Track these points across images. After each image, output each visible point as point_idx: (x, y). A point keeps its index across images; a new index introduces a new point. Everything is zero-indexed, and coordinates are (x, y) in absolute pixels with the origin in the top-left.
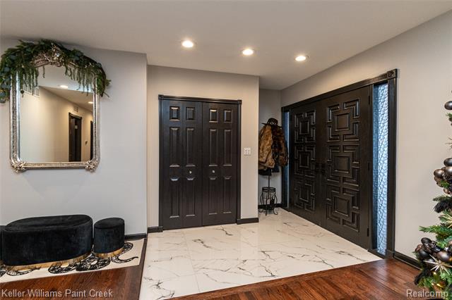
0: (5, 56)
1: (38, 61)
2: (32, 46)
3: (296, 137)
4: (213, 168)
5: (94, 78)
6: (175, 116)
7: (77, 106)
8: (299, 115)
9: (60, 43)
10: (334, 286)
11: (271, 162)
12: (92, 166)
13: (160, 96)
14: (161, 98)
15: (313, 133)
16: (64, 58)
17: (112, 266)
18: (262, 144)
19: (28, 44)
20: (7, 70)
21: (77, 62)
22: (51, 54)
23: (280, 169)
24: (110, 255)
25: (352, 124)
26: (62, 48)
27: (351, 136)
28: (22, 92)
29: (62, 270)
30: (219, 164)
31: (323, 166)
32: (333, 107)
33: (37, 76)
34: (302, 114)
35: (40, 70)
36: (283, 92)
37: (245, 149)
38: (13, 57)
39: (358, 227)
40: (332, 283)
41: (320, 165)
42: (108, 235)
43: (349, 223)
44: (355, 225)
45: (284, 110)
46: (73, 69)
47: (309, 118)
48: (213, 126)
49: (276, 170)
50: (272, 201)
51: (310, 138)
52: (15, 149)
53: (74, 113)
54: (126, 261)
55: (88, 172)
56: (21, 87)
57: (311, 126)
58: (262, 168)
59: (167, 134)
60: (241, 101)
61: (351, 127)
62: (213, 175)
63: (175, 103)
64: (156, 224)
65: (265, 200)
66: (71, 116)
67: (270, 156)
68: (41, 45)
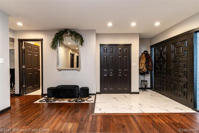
0: (56, 35)
1: (64, 36)
2: (62, 31)
3: (157, 58)
4: (120, 71)
5: (79, 40)
6: (105, 51)
7: (73, 50)
8: (158, 49)
9: (70, 29)
10: (170, 118)
11: (145, 69)
12: (79, 69)
13: (100, 44)
14: (101, 45)
15: (165, 56)
16: (71, 34)
17: (85, 102)
18: (141, 62)
19: (61, 31)
20: (56, 39)
21: (74, 35)
22: (67, 33)
23: (149, 72)
24: (84, 99)
25: (183, 51)
26: (70, 31)
27: (183, 57)
28: (60, 46)
29: (71, 101)
30: (122, 70)
31: (170, 70)
32: (174, 44)
33: (63, 40)
34: (159, 48)
35: (64, 39)
36: (151, 39)
37: (133, 63)
38: (57, 35)
39: (187, 98)
40: (169, 117)
41: (168, 70)
42: (84, 92)
43: (182, 96)
44: (185, 97)
45: (151, 47)
46: (73, 37)
47: (163, 49)
48: (120, 55)
49: (147, 73)
50: (146, 86)
51: (163, 59)
52: (58, 64)
53: (72, 53)
54: (90, 101)
55: (78, 71)
56: (59, 44)
57: (164, 53)
58: (141, 72)
59: (103, 58)
60: (131, 44)
61: (183, 53)
62: (120, 74)
63: (106, 46)
64: (99, 91)
65: (142, 85)
66: (71, 54)
67: (145, 67)
68: (65, 31)
